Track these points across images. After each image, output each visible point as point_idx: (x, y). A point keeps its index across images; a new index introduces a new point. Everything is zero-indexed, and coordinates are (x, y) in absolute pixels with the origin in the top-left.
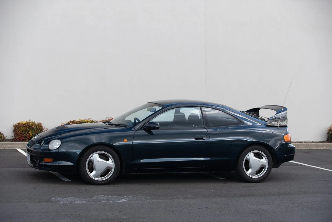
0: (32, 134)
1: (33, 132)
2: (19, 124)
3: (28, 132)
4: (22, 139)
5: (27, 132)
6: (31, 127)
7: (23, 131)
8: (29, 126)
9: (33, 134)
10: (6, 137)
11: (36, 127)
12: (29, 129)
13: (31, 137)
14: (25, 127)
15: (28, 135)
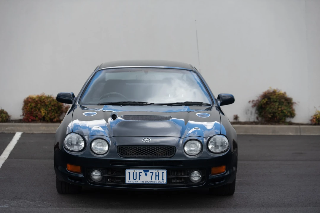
1: (46, 110)
2: (28, 98)
3: (39, 110)
4: (31, 119)
5: (38, 110)
6: (43, 102)
7: (32, 108)
8: (40, 101)
9: (46, 112)
10: (11, 116)
11: (50, 103)
12: (40, 105)
13: (43, 116)
14: (35, 103)
15: (39, 113)
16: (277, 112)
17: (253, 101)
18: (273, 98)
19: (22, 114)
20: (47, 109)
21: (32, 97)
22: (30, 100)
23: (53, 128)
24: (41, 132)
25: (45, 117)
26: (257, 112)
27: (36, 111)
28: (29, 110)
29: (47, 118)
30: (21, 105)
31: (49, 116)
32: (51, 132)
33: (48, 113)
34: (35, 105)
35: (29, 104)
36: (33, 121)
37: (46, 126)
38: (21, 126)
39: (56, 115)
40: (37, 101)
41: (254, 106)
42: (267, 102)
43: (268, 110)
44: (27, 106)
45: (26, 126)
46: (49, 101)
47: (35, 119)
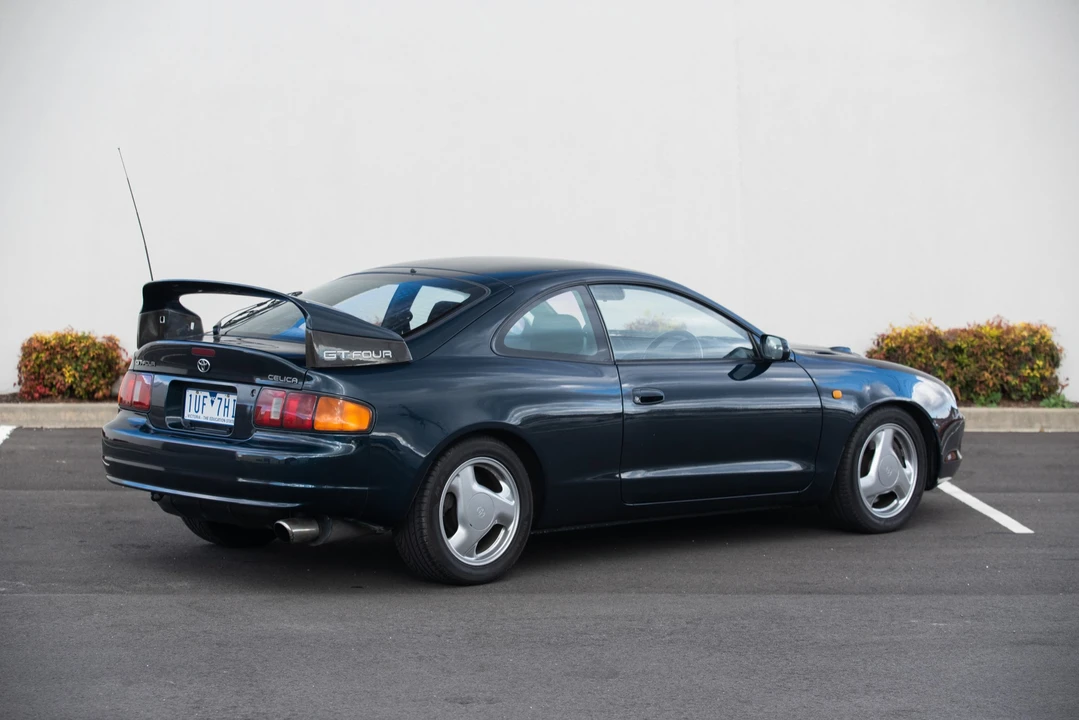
0: (74, 377)
1: (76, 369)
2: (30, 340)
3: (59, 369)
4: (40, 394)
5: (55, 370)
6: (67, 350)
7: (40, 366)
8: (63, 348)
9: (77, 375)
11: (87, 353)
12: (61, 358)
13: (67, 385)
14: (48, 353)
15: (60, 378)
19: (17, 380)
20: (78, 368)
21: (42, 338)
22: (36, 345)
23: (93, 416)
24: (62, 426)
25: (74, 386)
27: (52, 371)
28: (33, 370)
29: (79, 391)
30: (15, 357)
32: (88, 426)
33: (81, 378)
34: (48, 358)
35: (34, 356)
36: (43, 398)
37: (74, 410)
38: (12, 411)
39: (102, 382)
40: (53, 348)
44: (29, 361)
45: (25, 410)
46: (85, 347)
47: (48, 392)
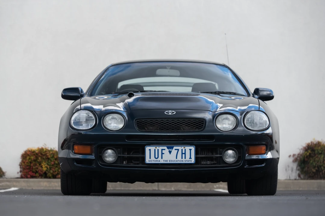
0: (47, 168)
1: (48, 164)
2: (26, 152)
3: (40, 164)
4: (31, 175)
5: (38, 165)
6: (44, 155)
7: (31, 163)
8: (41, 154)
9: (48, 167)
10: (6, 172)
11: (53, 157)
12: (41, 159)
13: (44, 172)
14: (35, 156)
15: (40, 168)
16: (322, 166)
17: (294, 155)
18: (317, 150)
20: (49, 164)
21: (32, 150)
22: (29, 153)
23: (56, 184)
24: (42, 188)
25: (47, 172)
26: (299, 168)
27: (36, 165)
28: (27, 164)
29: (49, 174)
30: (18, 160)
31: (51, 171)
33: (50, 168)
34: (35, 159)
35: (28, 158)
36: (32, 177)
37: (48, 182)
40: (37, 154)
41: (295, 160)
42: (310, 154)
43: (312, 163)
44: (26, 160)
45: (24, 181)
46: (52, 154)
47: (34, 175)
